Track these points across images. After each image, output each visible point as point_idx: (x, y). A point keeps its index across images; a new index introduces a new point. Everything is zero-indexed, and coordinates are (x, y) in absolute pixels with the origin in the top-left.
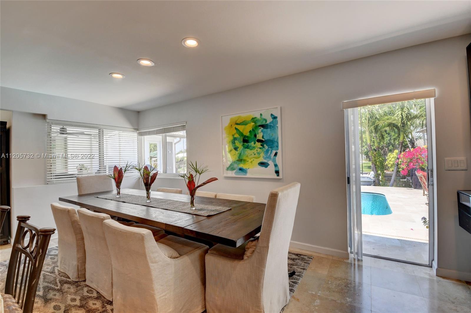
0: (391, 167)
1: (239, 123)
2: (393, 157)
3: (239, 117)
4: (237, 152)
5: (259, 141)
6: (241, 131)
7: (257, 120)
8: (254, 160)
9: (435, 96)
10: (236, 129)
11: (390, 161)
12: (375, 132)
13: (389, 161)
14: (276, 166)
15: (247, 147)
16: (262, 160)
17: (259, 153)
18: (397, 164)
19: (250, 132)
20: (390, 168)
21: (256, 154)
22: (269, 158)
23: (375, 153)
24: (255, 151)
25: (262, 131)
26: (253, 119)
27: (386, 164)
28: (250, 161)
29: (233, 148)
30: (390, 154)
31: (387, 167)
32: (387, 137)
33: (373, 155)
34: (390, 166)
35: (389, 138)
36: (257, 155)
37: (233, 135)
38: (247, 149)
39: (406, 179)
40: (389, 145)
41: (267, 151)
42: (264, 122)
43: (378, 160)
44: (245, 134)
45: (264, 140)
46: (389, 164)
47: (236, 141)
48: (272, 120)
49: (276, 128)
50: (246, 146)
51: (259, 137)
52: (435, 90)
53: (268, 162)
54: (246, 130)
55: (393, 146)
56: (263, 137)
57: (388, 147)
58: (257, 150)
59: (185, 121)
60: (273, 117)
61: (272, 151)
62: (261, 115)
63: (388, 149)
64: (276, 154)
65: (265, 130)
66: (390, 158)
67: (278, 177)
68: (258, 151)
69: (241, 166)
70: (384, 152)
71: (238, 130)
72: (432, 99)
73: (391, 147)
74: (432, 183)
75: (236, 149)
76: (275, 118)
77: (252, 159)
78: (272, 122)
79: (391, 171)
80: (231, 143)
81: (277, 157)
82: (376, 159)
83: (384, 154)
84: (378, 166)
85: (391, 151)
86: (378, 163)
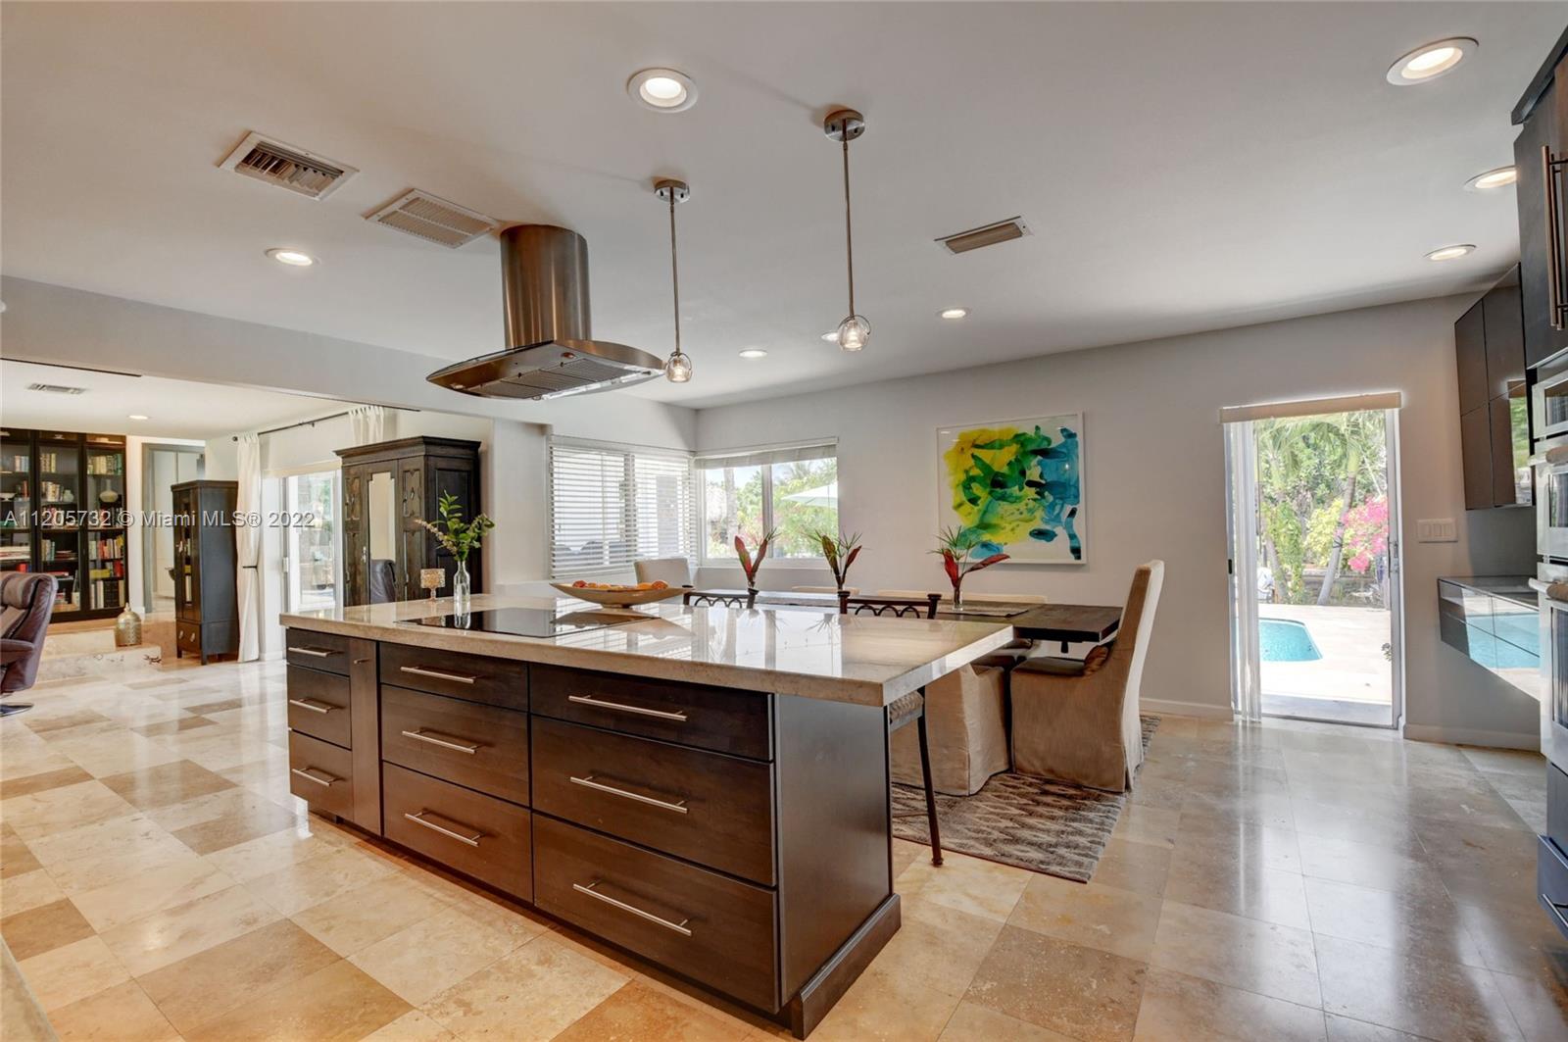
0: (1322, 555)
1: (982, 444)
2: (1327, 523)
3: (984, 431)
4: (976, 508)
5: (1031, 484)
6: (987, 461)
7: (1026, 440)
8: (1018, 526)
9: (1399, 406)
10: (973, 456)
11: (1320, 533)
12: (1274, 446)
13: (1315, 535)
14: (1072, 537)
15: (1003, 498)
16: (1039, 525)
17: (1031, 511)
18: (1339, 541)
19: (1010, 464)
20: (1318, 555)
21: (1025, 512)
22: (1057, 519)
23: (1274, 509)
24: (1021, 506)
25: (1039, 463)
26: (1017, 436)
27: (1305, 543)
28: (1009, 527)
29: (965, 499)
30: (1318, 510)
31: (1309, 554)
32: (1310, 458)
33: (1269, 514)
34: (1320, 550)
35: (1317, 461)
36: (1026, 515)
37: (967, 472)
38: (1000, 502)
39: (1371, 593)
40: (1318, 484)
41: (1052, 506)
42: (1045, 443)
43: (1284, 530)
44: (996, 469)
45: (1043, 482)
46: (1318, 542)
47: (973, 485)
48: (1063, 440)
49: (1075, 458)
50: (999, 495)
51: (1031, 474)
52: (1399, 394)
53: (1055, 530)
54: (1000, 460)
55: (1328, 486)
56: (1041, 476)
57: (1311, 489)
58: (1027, 505)
59: (834, 437)
60: (1065, 433)
61: (1062, 506)
62: (1037, 428)
63: (1313, 496)
64: (1073, 513)
65: (1047, 461)
66: (1320, 527)
67: (1078, 562)
68: (1029, 506)
69: (986, 537)
70: (1300, 505)
71: (980, 459)
72: (1396, 410)
73: (1321, 491)
74: (1396, 568)
75: (973, 501)
76: (1071, 436)
77: (1014, 524)
78: (1063, 445)
79: (1322, 566)
80: (961, 488)
81: (1076, 520)
82: (1278, 525)
83: (1298, 512)
84: (1283, 547)
85: (1321, 501)
86: (1282, 539)
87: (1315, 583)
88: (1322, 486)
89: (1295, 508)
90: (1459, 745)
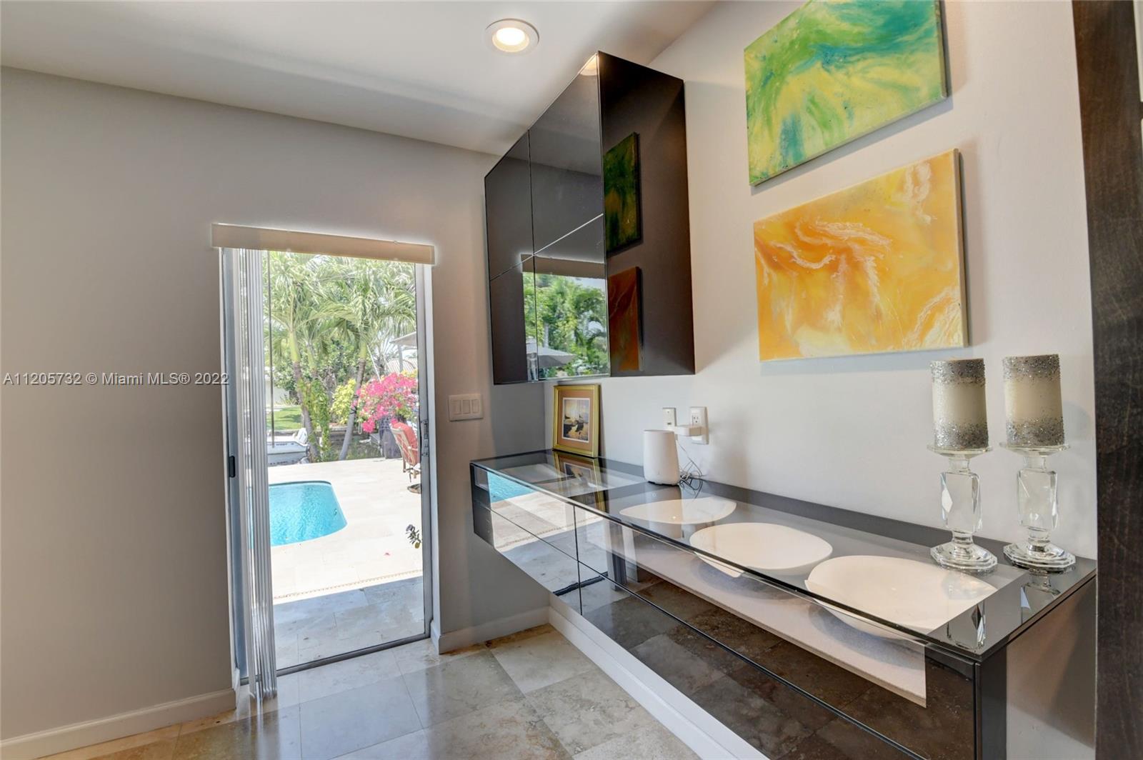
0: (342, 416)
2: (345, 395)
9: (433, 262)
11: (341, 402)
12: (309, 335)
13: (337, 403)
18: (354, 409)
20: (339, 417)
23: (309, 385)
27: (332, 409)
30: (340, 386)
31: (334, 417)
32: (334, 351)
33: (305, 389)
34: (340, 413)
35: (339, 353)
39: (370, 440)
40: (339, 368)
43: (316, 401)
46: (339, 408)
52: (432, 247)
55: (346, 371)
57: (335, 372)
63: (336, 377)
66: (341, 398)
70: (328, 383)
72: (429, 267)
73: (341, 373)
79: (342, 424)
82: (312, 398)
83: (327, 388)
84: (316, 415)
85: (341, 380)
86: (315, 409)
87: (337, 436)
88: (342, 370)
89: (325, 385)
90: (489, 644)
